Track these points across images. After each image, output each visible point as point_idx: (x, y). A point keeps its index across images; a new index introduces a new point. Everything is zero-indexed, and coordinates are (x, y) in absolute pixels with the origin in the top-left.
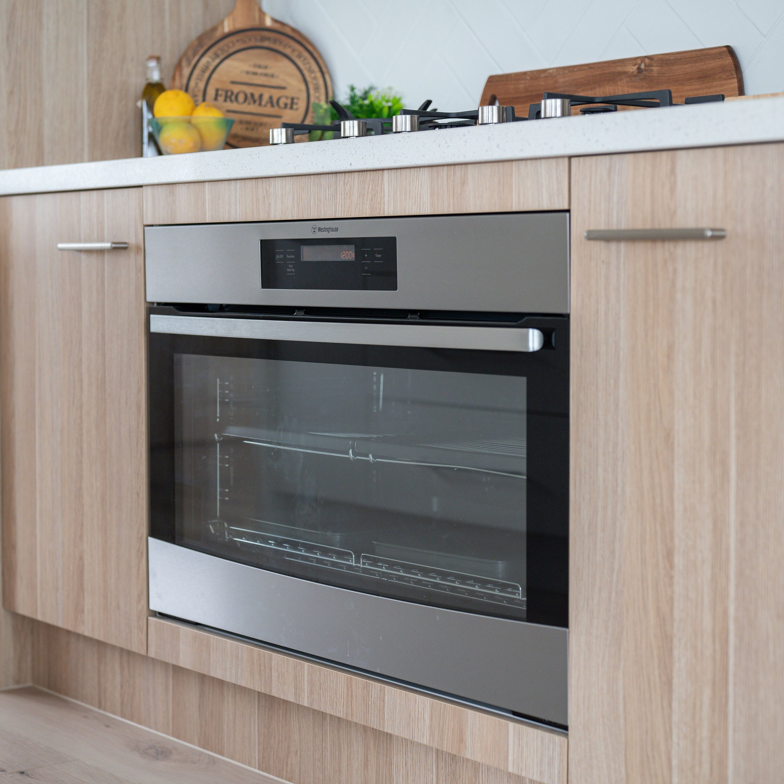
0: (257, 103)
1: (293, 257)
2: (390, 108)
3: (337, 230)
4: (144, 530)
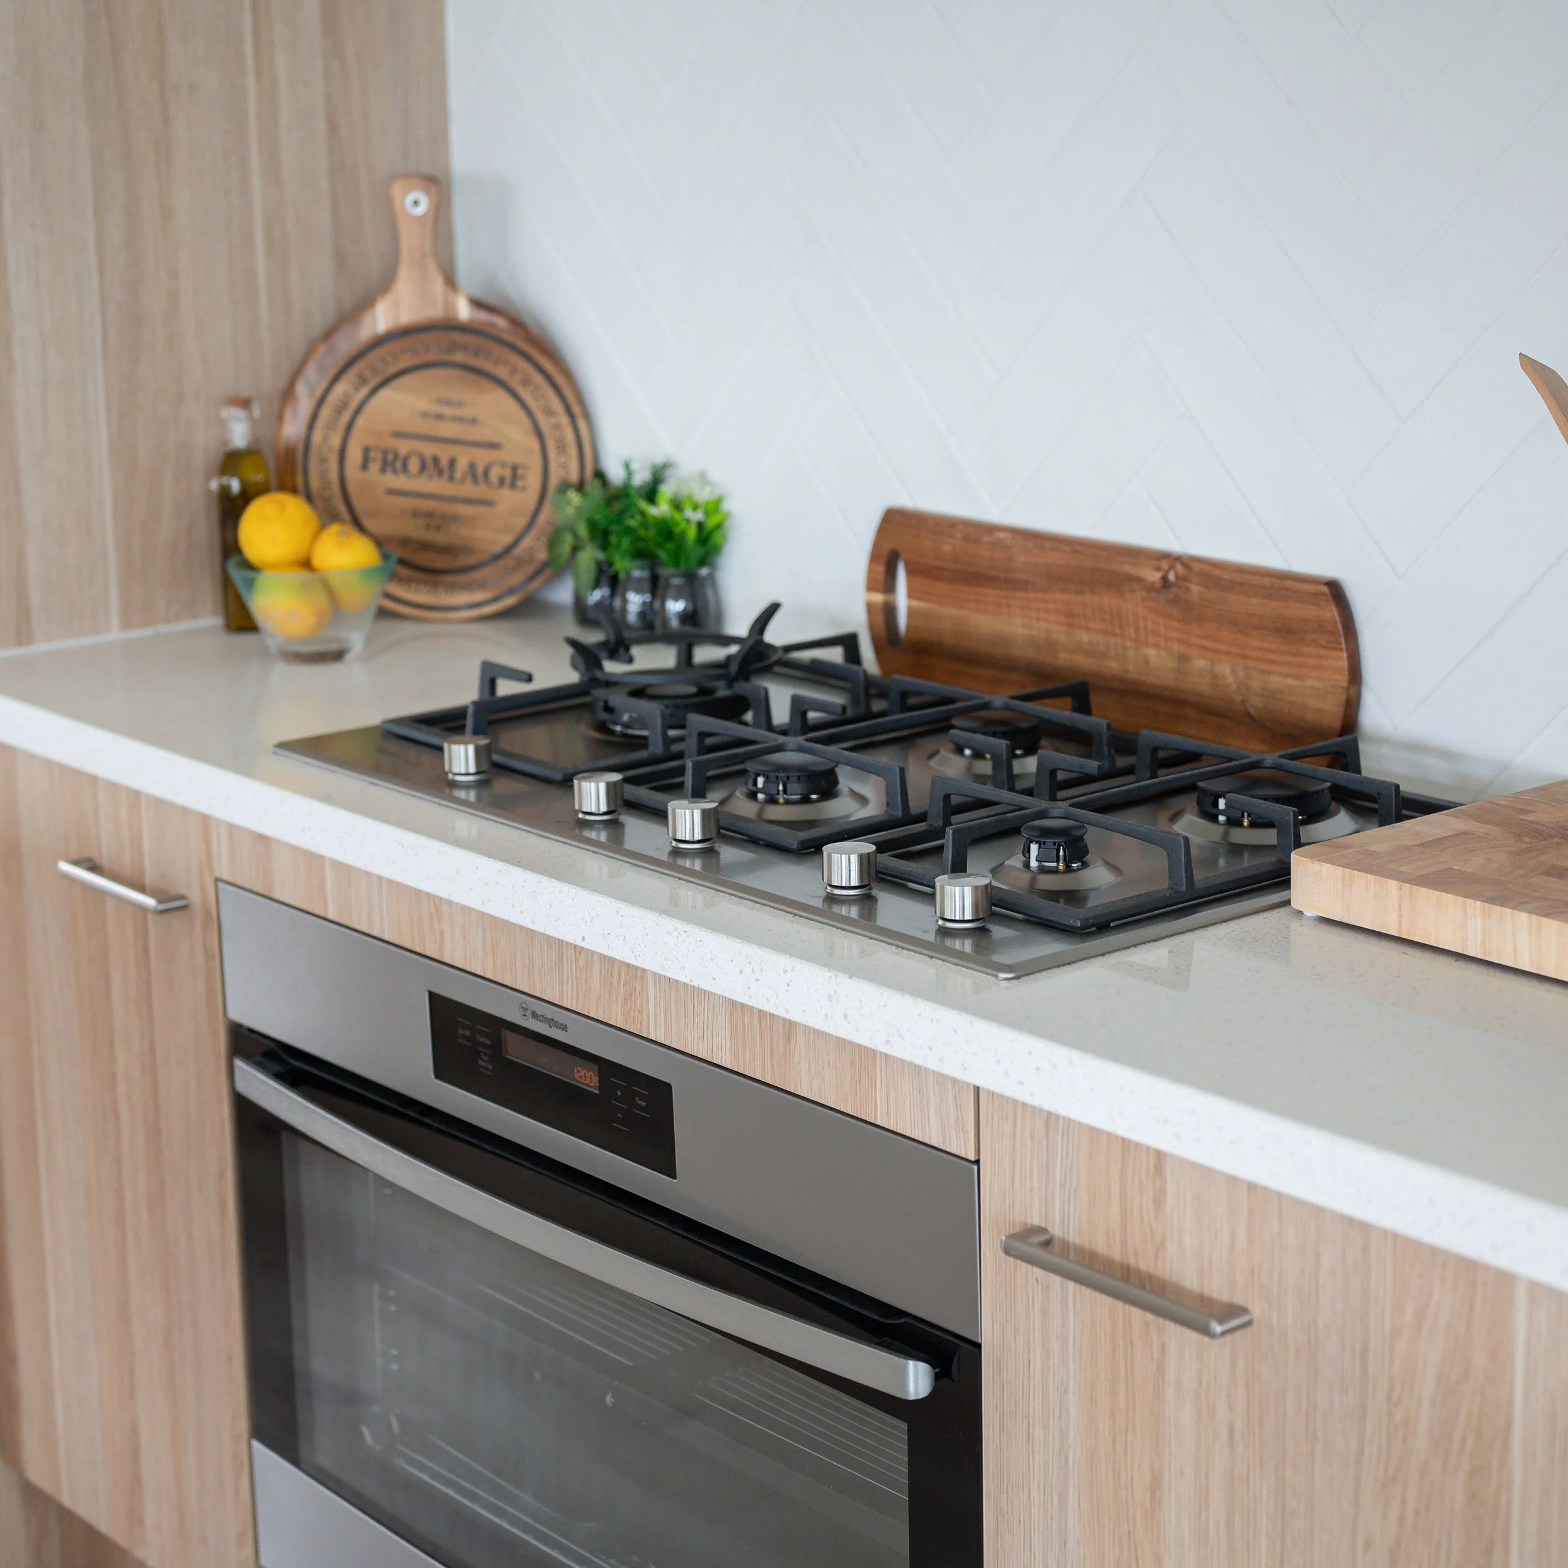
0: (446, 475)
1: (489, 1042)
2: (700, 526)
3: (564, 1028)
4: (243, 1425)
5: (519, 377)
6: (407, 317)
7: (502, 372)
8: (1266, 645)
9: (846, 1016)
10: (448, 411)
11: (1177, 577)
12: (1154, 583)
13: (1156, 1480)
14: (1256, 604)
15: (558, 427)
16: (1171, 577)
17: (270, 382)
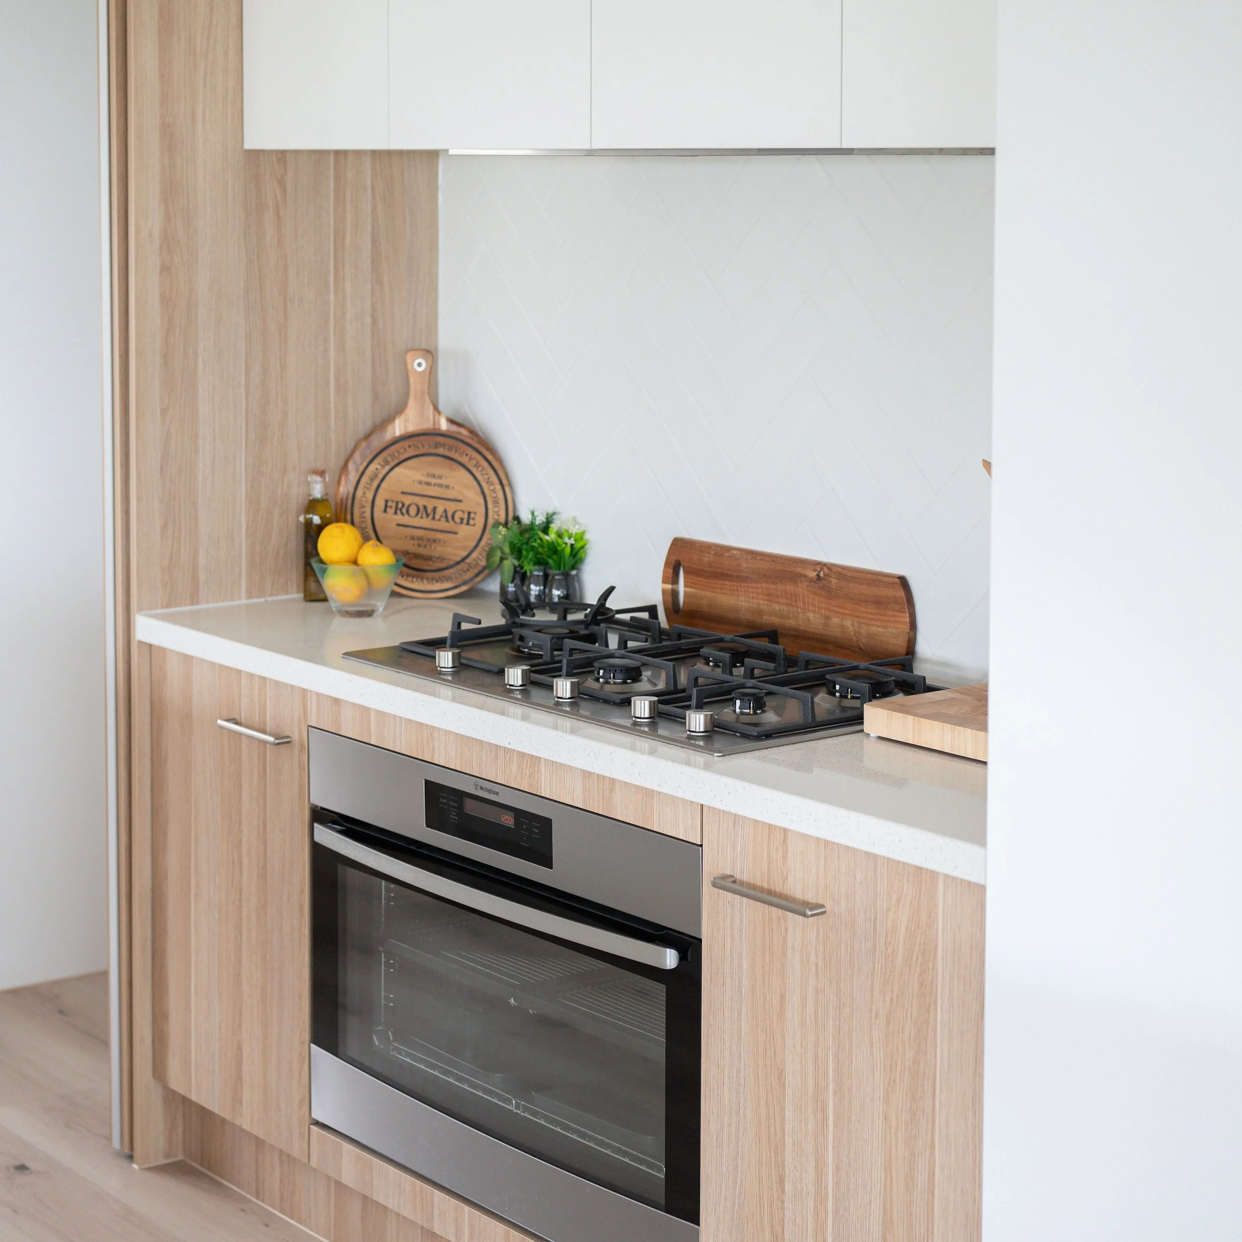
0: (431, 516)
1: (457, 805)
2: (572, 545)
3: (497, 794)
4: (307, 1035)
5: (474, 462)
6: (411, 428)
7: (464, 460)
8: (868, 610)
9: (639, 774)
10: (433, 481)
11: (824, 575)
12: (813, 578)
13: (783, 997)
14: (864, 589)
15: (494, 491)
16: (822, 574)
17: (334, 463)
